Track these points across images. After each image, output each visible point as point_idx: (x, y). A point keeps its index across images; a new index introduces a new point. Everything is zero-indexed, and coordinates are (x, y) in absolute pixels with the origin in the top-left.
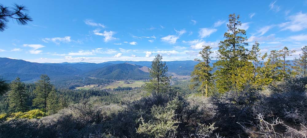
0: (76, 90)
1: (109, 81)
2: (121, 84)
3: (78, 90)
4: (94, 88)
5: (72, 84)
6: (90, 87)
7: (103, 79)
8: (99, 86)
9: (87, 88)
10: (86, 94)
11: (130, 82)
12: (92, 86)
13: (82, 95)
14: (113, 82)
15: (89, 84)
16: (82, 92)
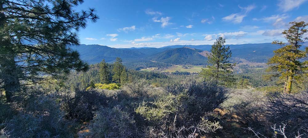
0: (141, 71)
1: (167, 65)
2: (179, 68)
3: (142, 71)
4: (155, 71)
5: (138, 66)
6: (152, 69)
7: (163, 63)
8: (159, 69)
9: (149, 70)
10: (148, 75)
11: (188, 67)
12: (153, 69)
13: (145, 76)
14: (171, 66)
15: (151, 67)
16: (145, 74)
